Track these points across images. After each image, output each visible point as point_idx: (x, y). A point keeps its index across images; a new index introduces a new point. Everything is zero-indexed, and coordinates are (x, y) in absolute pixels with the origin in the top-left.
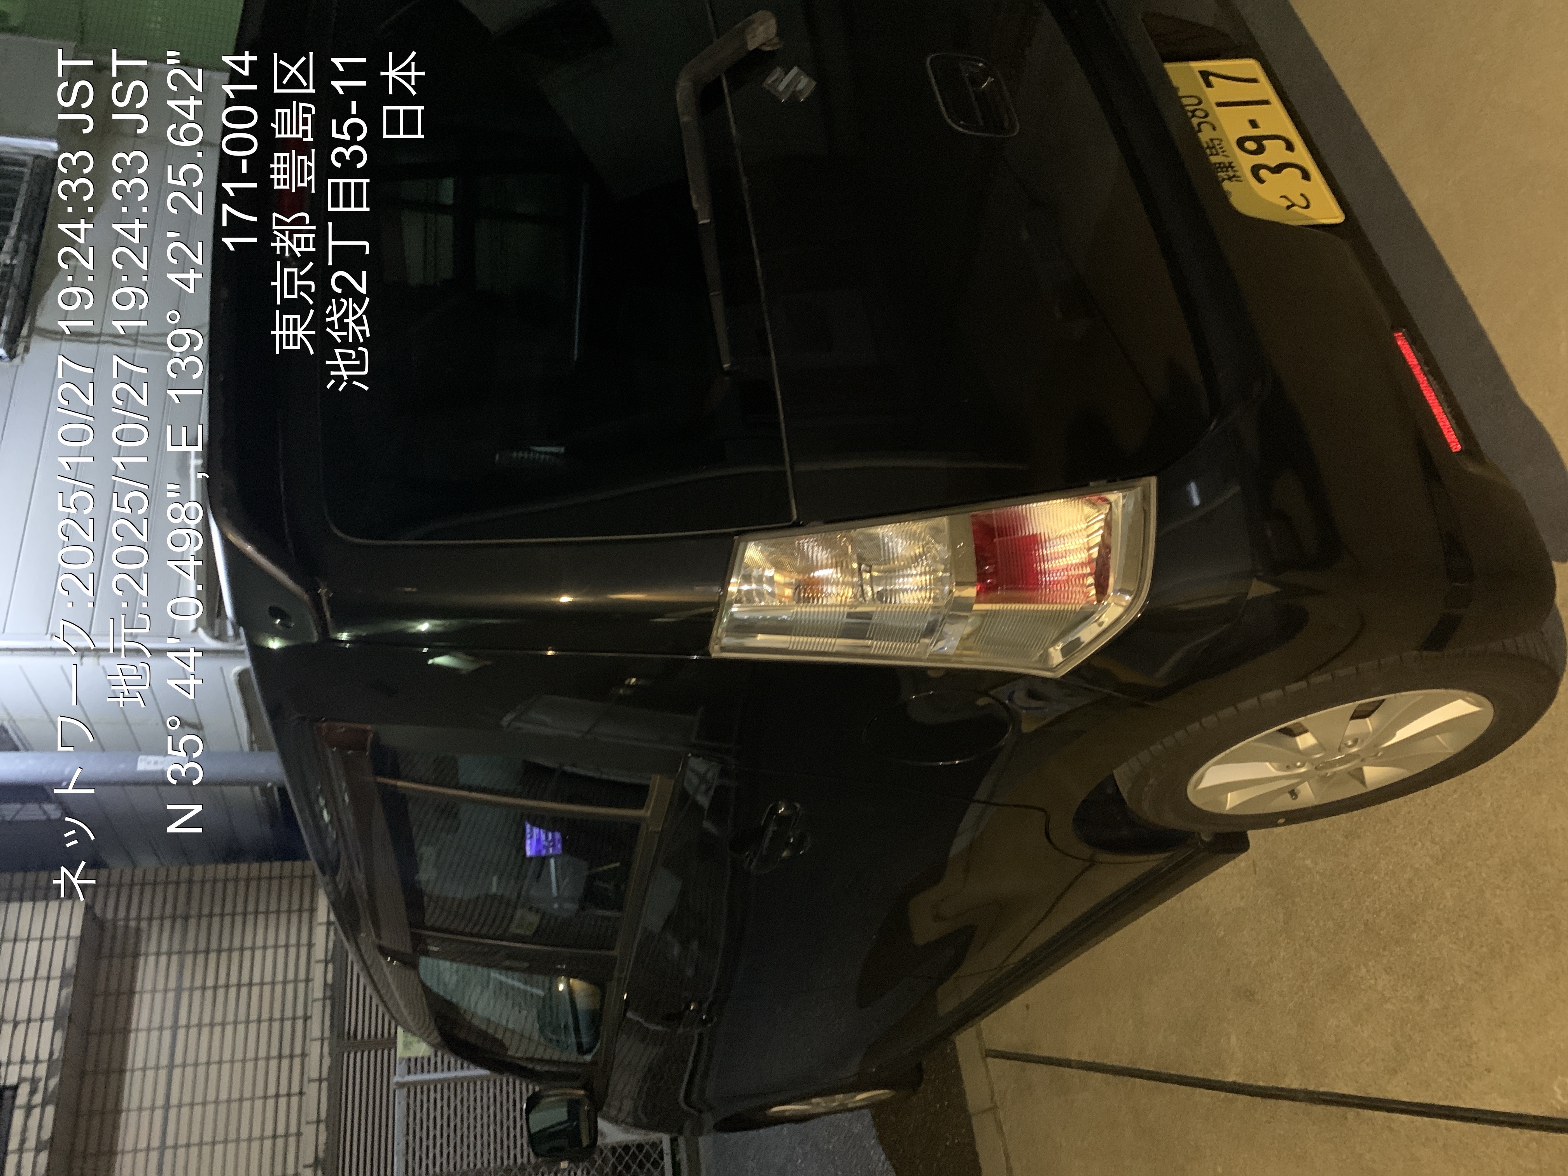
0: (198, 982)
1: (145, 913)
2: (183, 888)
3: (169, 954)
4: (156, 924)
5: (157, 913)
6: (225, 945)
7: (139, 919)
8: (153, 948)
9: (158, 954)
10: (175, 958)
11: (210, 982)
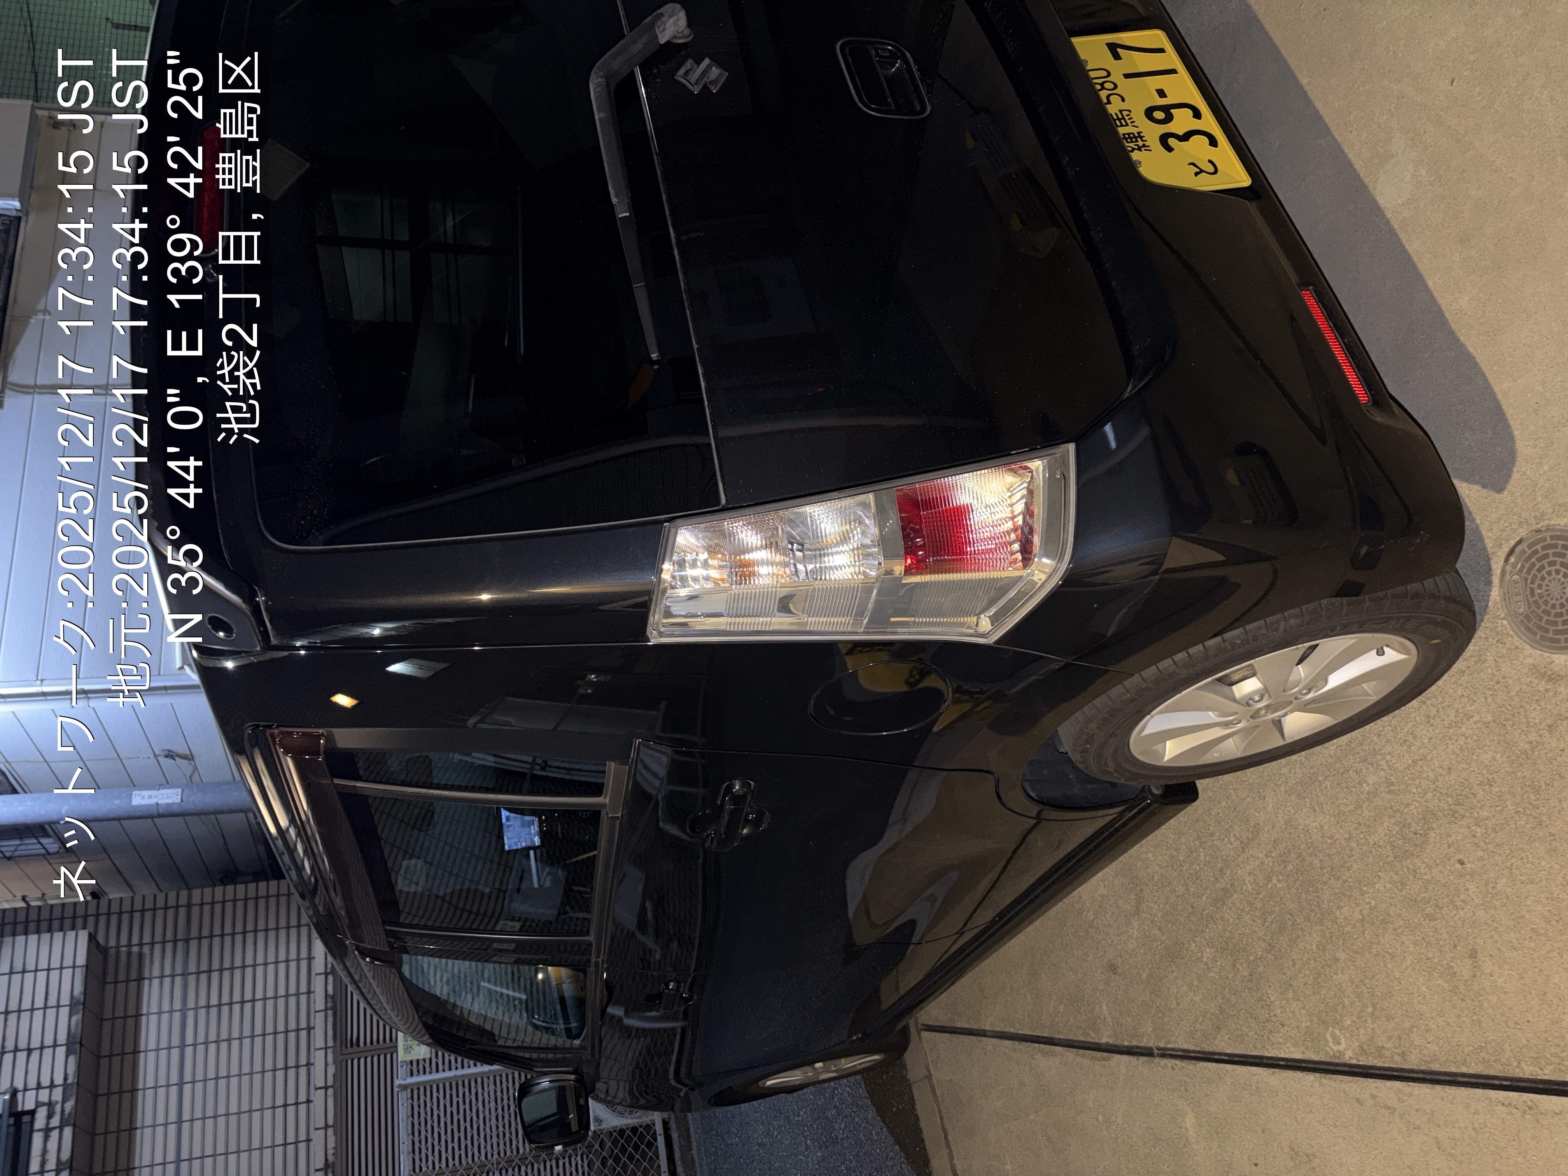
0: (202, 1002)
1: (147, 939)
2: (182, 911)
3: (173, 976)
4: (158, 948)
5: (158, 938)
6: (227, 965)
7: (141, 945)
8: (156, 972)
9: (162, 977)
10: (178, 980)
11: (214, 1001)
